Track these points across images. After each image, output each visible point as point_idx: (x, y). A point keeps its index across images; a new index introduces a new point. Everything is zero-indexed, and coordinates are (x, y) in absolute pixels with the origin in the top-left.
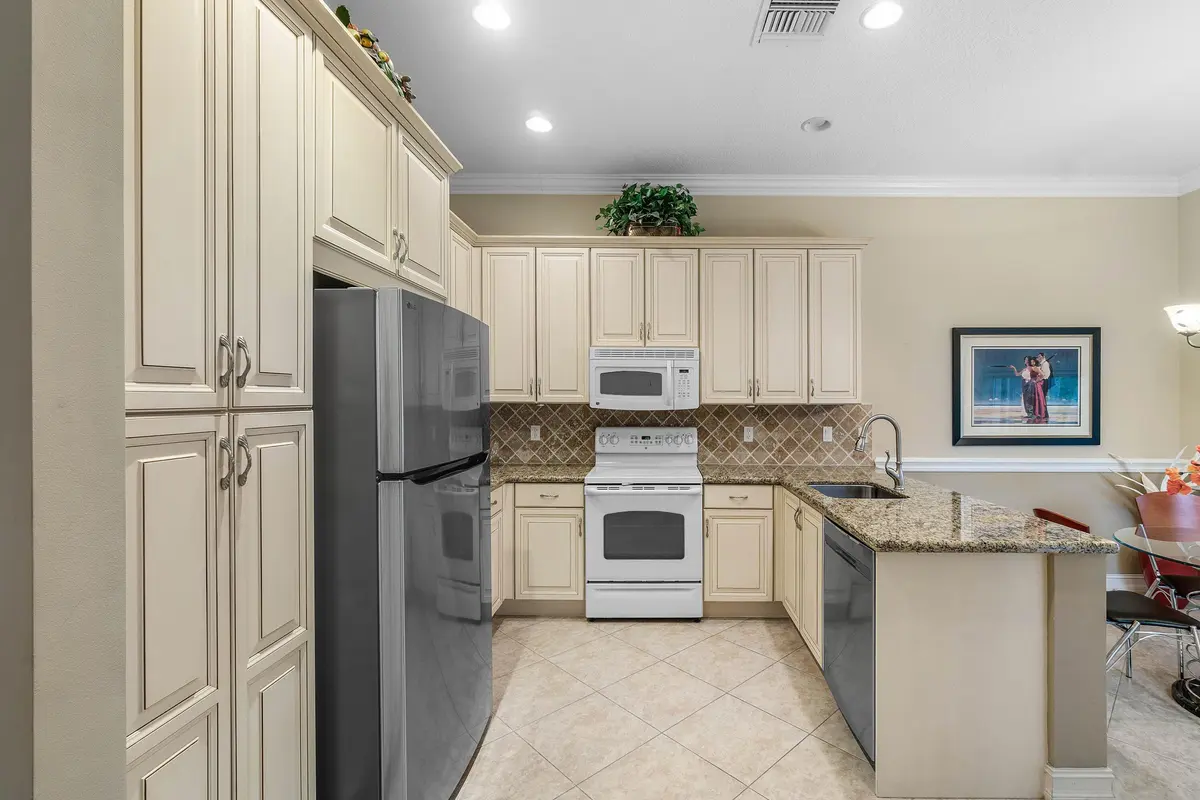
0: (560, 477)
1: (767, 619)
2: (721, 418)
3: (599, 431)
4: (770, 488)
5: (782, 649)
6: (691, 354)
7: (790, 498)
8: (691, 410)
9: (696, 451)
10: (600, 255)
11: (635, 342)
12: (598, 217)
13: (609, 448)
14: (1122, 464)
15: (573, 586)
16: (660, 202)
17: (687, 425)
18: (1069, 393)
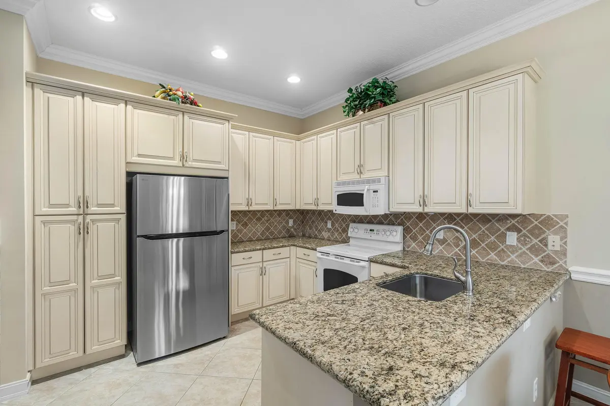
0: (310, 246)
2: (421, 222)
3: (351, 226)
6: (379, 181)
11: (356, 177)
13: (354, 234)
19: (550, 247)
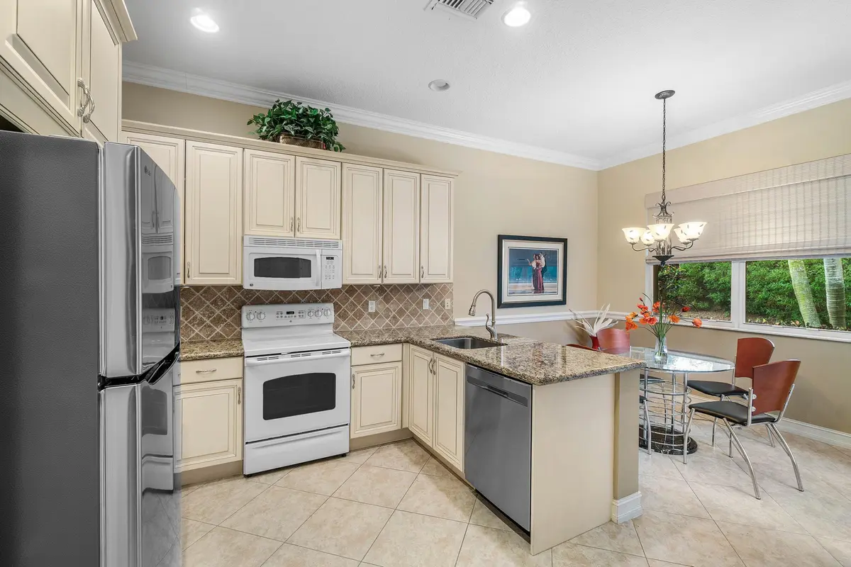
0: (218, 353)
1: (396, 442)
2: (351, 296)
3: (245, 309)
4: (400, 345)
5: (416, 463)
6: (336, 245)
7: (417, 351)
8: (328, 290)
9: (333, 321)
10: (253, 156)
11: (286, 233)
12: (250, 123)
13: (256, 323)
14: (575, 315)
15: (231, 450)
16: (312, 120)
17: (324, 301)
18: (554, 276)
19: (446, 308)
